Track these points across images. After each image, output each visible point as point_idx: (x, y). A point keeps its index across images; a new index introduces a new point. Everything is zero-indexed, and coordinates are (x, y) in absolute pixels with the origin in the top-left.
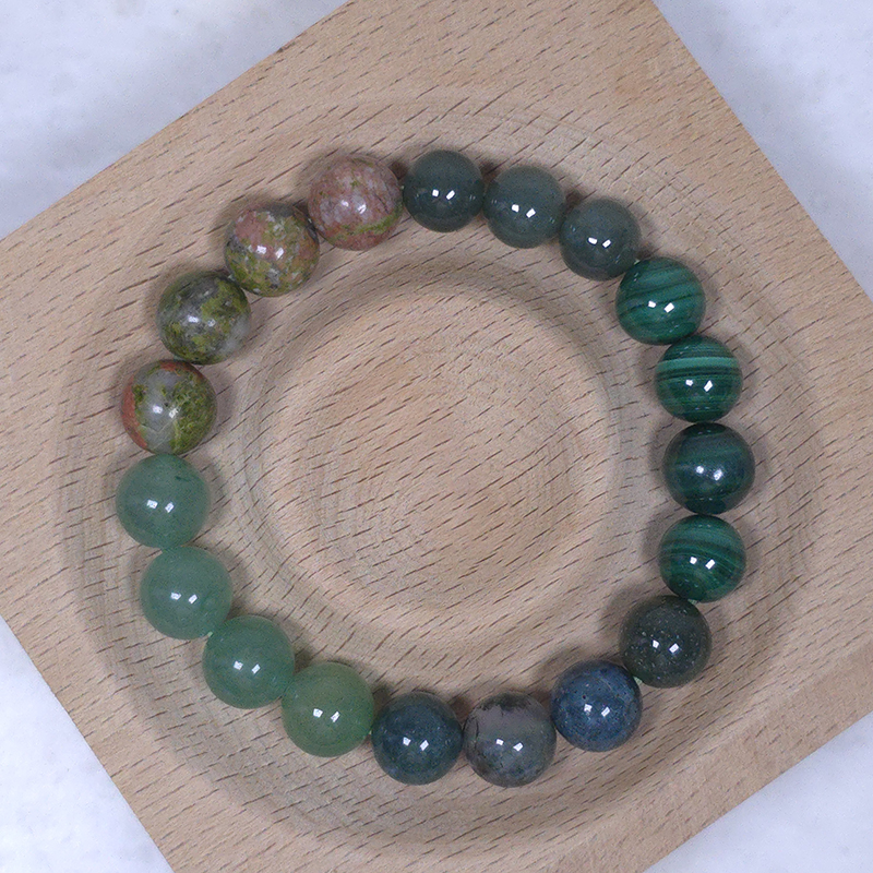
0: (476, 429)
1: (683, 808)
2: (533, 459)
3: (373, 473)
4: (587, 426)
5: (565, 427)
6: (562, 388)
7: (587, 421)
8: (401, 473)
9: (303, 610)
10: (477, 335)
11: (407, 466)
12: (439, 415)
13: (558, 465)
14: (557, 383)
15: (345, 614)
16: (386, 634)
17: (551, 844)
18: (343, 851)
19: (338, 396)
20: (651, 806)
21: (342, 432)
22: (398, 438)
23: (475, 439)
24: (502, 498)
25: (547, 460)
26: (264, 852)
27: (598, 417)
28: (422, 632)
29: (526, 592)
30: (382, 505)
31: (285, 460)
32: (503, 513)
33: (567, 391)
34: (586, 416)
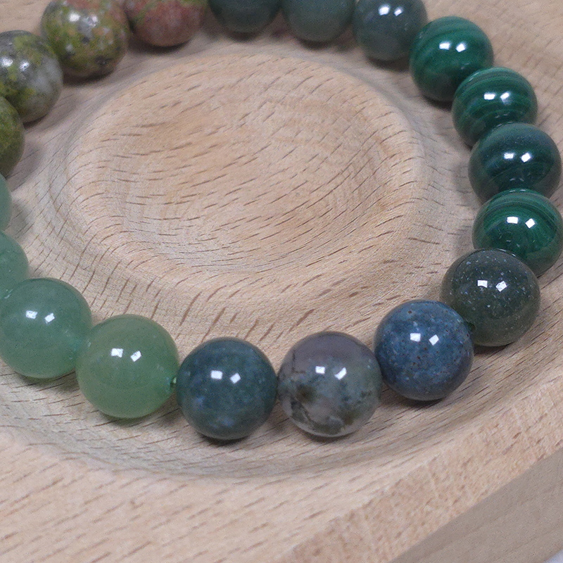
0: (281, 168)
1: (532, 431)
2: (339, 180)
3: (179, 200)
4: (391, 134)
5: (370, 140)
6: (364, 111)
7: (390, 131)
8: (206, 203)
9: (104, 297)
10: (279, 81)
11: (213, 199)
12: (244, 160)
13: (365, 173)
14: (359, 108)
15: (149, 282)
16: (193, 297)
17: (384, 468)
18: (144, 483)
19: (145, 130)
20: (495, 430)
21: (148, 161)
22: (204, 177)
23: (280, 177)
24: (309, 214)
25: (353, 175)
26: (48, 487)
27: (401, 128)
28: (230, 291)
29: (339, 257)
30: (188, 223)
31: (91, 166)
32: (311, 223)
33: (369, 112)
34: (389, 129)
